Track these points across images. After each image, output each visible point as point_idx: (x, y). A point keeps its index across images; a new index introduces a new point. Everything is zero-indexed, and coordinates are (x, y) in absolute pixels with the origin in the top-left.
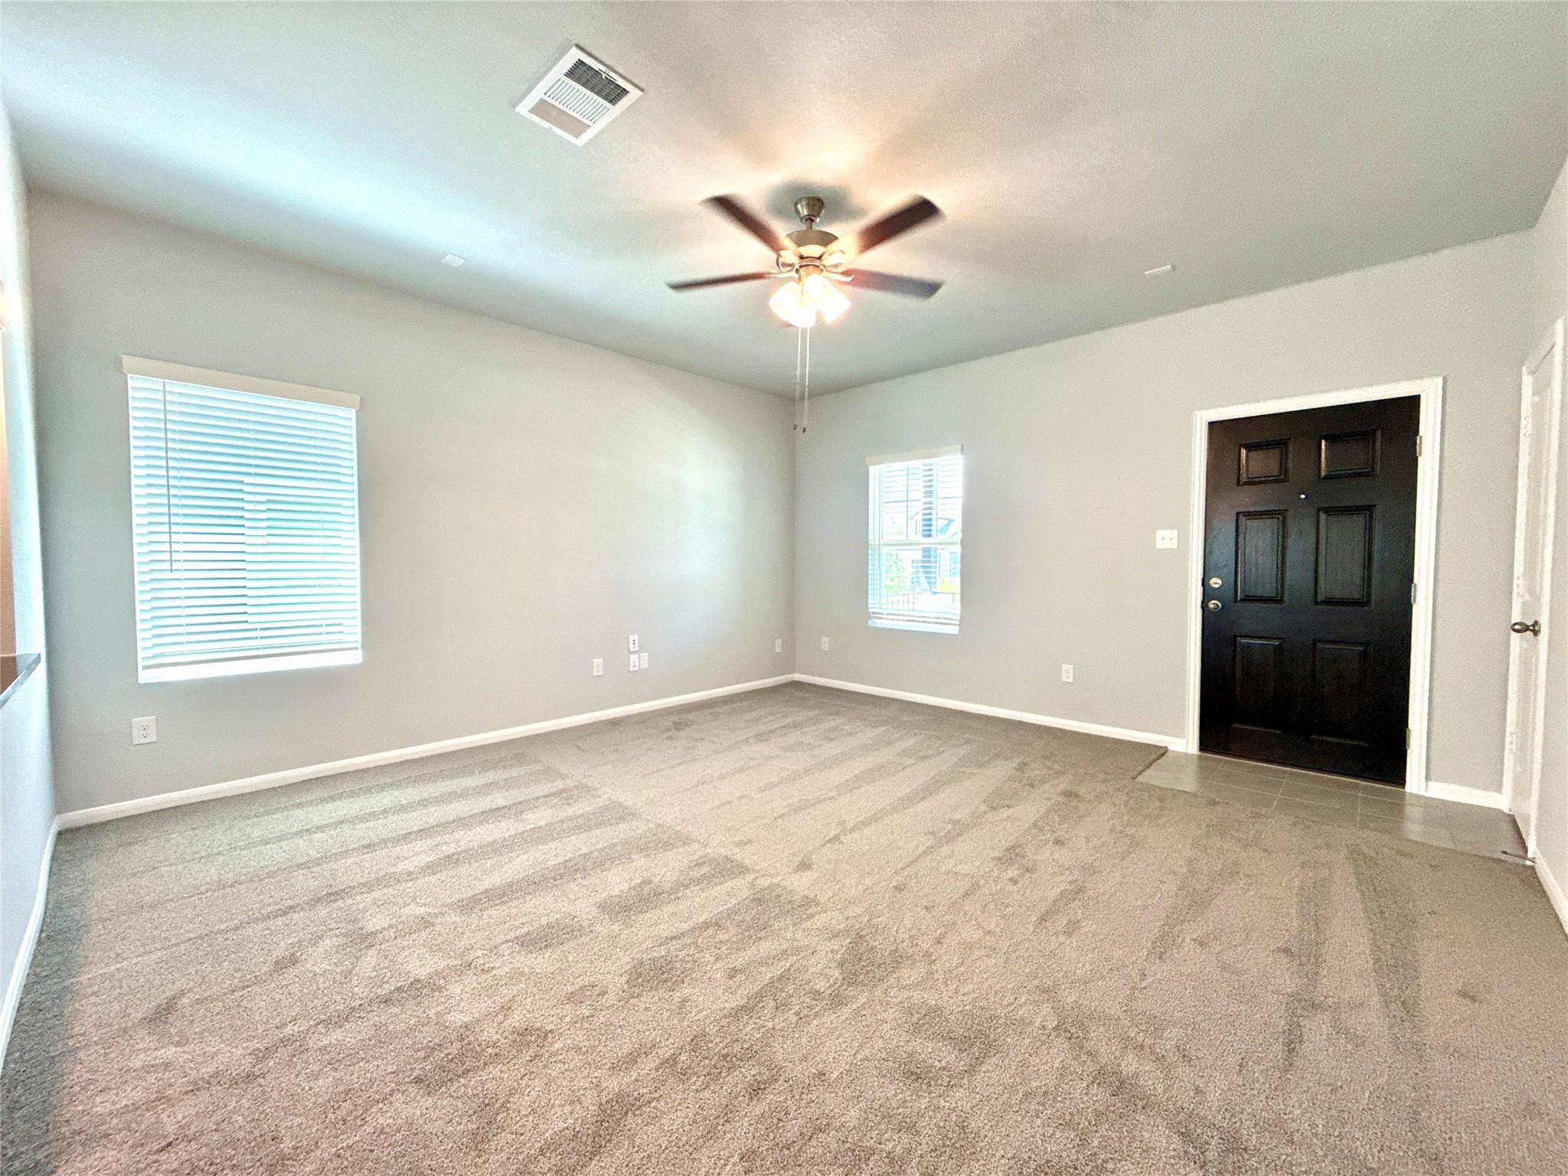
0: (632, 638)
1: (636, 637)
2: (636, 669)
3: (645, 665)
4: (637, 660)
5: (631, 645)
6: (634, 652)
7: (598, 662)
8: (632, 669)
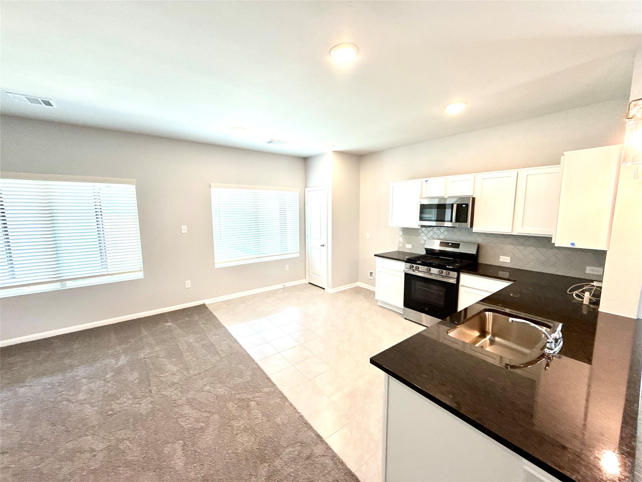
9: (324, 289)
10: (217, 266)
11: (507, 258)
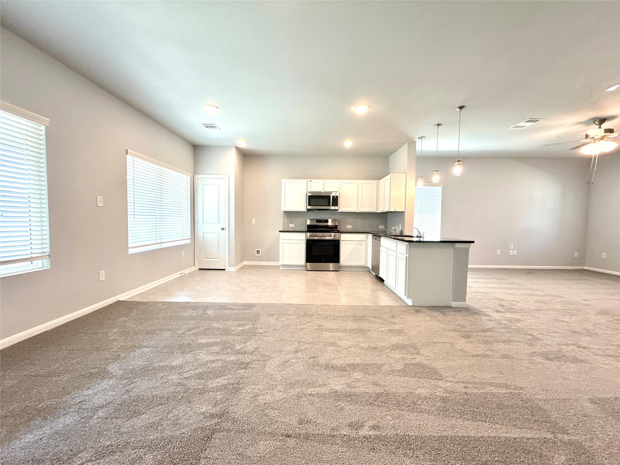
0: (511, 245)
1: (512, 245)
2: (512, 255)
3: (515, 254)
4: (512, 252)
5: (510, 247)
6: (511, 249)
7: (499, 251)
8: (510, 255)
9: (224, 270)
10: (129, 253)
11: (350, 226)
